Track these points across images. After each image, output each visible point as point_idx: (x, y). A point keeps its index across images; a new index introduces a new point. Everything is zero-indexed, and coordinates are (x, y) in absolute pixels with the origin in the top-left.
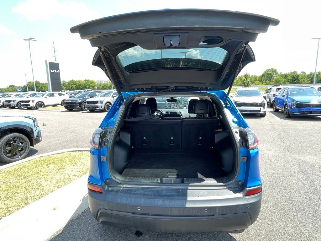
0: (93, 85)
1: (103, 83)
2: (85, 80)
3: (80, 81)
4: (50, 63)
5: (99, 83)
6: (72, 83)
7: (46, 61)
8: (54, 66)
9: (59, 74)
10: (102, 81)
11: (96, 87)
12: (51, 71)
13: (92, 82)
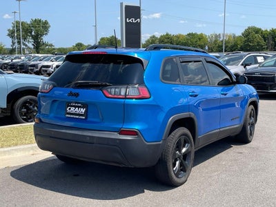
0: (203, 43)
1: (221, 39)
2: (189, 35)
3: (180, 35)
4: (127, 7)
5: (214, 39)
6: (166, 40)
7: (122, 4)
8: (133, 12)
9: (138, 25)
10: (220, 35)
11: (207, 48)
12: (128, 21)
13: (201, 37)
